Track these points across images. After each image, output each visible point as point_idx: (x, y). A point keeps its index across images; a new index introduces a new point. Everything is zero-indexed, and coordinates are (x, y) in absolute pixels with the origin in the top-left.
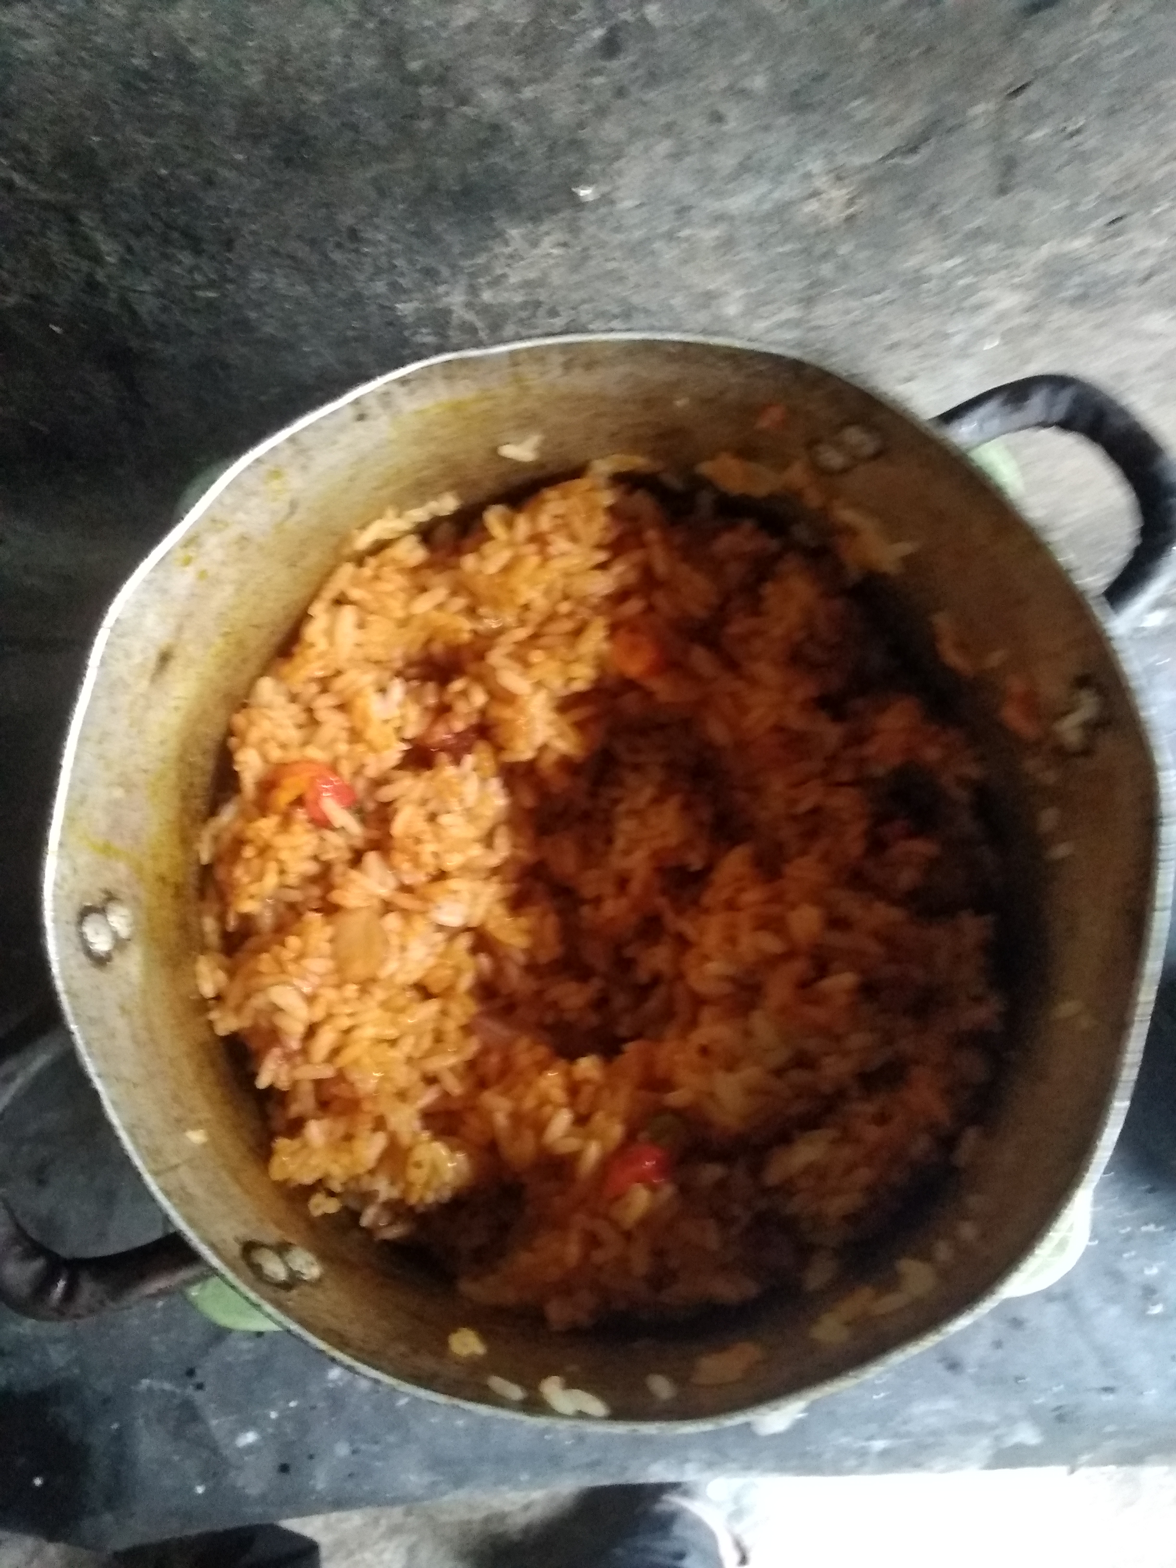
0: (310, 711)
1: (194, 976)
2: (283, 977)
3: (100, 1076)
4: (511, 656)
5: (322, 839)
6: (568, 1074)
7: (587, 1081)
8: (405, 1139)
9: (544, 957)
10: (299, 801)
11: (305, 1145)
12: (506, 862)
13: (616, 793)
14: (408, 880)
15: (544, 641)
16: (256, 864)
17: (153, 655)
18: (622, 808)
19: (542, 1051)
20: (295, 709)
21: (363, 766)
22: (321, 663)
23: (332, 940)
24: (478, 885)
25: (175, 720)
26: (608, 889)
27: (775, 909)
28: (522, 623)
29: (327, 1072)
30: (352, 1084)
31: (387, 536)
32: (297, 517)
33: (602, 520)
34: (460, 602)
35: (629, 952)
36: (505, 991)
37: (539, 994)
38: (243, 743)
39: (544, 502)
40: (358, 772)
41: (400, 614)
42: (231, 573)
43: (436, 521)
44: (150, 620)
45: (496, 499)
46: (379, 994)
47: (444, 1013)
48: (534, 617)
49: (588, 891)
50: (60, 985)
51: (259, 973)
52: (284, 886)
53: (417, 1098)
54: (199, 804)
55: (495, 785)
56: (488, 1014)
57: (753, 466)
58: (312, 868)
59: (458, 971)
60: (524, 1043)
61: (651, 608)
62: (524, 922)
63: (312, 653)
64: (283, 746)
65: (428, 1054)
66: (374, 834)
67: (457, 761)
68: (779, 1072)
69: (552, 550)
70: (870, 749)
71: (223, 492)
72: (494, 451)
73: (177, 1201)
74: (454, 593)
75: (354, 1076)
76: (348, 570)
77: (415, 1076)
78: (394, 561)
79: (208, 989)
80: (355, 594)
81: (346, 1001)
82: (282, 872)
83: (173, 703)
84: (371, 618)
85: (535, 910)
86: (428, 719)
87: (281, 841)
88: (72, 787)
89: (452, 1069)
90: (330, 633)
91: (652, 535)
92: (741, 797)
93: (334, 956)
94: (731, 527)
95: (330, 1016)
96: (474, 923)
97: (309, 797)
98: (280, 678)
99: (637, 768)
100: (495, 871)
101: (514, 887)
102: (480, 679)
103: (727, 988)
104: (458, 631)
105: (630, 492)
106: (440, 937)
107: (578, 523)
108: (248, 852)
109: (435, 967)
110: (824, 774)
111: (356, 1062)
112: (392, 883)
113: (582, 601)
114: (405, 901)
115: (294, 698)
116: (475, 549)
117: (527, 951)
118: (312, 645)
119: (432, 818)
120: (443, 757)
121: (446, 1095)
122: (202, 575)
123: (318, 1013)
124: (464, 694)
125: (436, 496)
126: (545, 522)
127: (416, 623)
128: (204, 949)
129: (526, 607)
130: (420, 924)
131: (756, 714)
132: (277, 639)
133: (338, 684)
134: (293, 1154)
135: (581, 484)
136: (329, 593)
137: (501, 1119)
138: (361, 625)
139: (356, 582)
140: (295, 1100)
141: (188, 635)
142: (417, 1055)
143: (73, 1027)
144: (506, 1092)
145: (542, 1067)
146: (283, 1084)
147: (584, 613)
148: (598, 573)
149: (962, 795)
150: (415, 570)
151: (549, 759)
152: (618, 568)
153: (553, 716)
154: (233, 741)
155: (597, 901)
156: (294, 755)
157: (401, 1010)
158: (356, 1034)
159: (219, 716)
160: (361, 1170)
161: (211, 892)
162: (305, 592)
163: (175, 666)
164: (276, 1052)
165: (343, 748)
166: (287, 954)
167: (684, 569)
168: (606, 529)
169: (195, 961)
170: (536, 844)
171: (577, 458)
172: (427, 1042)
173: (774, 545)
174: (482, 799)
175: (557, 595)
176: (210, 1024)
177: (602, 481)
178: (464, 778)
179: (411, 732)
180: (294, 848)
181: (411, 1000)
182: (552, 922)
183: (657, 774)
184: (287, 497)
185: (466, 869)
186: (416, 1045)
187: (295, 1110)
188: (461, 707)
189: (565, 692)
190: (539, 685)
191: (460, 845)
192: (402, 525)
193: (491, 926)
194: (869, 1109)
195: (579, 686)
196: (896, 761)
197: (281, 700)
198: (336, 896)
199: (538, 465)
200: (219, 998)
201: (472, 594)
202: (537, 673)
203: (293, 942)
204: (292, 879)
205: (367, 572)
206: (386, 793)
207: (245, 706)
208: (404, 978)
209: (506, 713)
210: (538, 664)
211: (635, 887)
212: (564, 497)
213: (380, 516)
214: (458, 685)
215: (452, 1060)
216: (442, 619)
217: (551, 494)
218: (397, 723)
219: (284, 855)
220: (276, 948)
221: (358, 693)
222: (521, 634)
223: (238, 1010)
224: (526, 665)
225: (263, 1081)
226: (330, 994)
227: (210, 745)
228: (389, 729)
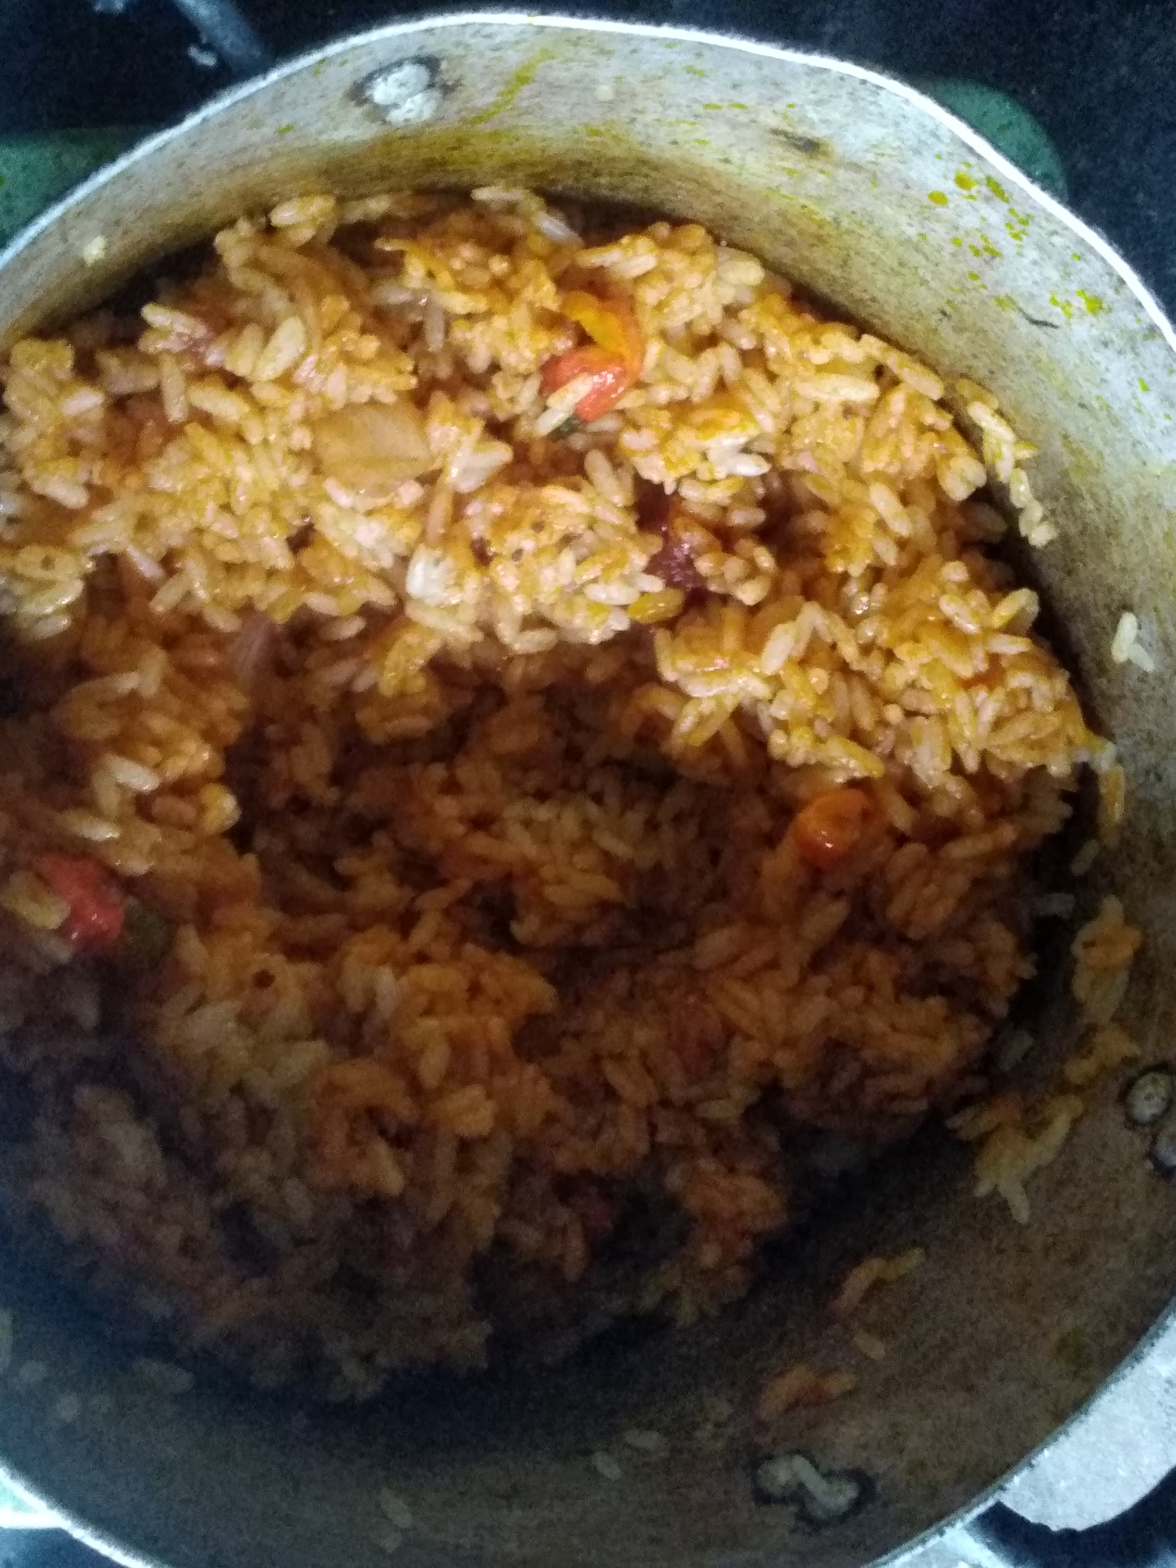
0: (712, 340)
1: (305, 194)
2: (317, 339)
3: (204, 120)
4: (815, 636)
5: (526, 377)
6: (205, 779)
7: (202, 809)
8: (82, 536)
9: (365, 716)
10: (584, 339)
11: (62, 386)
12: (503, 648)
13: (612, 800)
14: (471, 510)
15: (841, 686)
16: (482, 278)
17: (818, 133)
18: (593, 810)
19: (232, 730)
20: (716, 315)
21: (637, 427)
22: (788, 352)
23: (373, 402)
24: (469, 615)
25: (709, 158)
26: (474, 803)
27: (481, 1063)
28: (866, 649)
29: (175, 412)
30: (160, 453)
31: (988, 449)
32: (1024, 327)
33: (1027, 760)
34: (891, 557)
35: (381, 839)
36: (311, 661)
37: (310, 714)
38: (664, 245)
39: (1050, 676)
40: (630, 421)
41: (868, 467)
42: (939, 233)
43: (1011, 515)
44: (874, 132)
45: (1046, 602)
46: (298, 480)
47: (272, 573)
48: (873, 666)
49: (465, 772)
50: (334, 49)
51: (318, 299)
52: (449, 320)
53: (142, 547)
54: (565, 182)
55: (620, 624)
56: (273, 639)
57: (1122, 977)
58: (479, 362)
59: (334, 591)
60: (240, 701)
61: (901, 840)
62: (420, 683)
63: (806, 339)
64: (660, 306)
65: (208, 555)
66: (538, 452)
67: (651, 569)
68: (239, 1089)
69: (981, 694)
70: (707, 1165)
71: (1076, 235)
72: (1126, 607)
73: (23, 256)
74: (902, 544)
75: (174, 454)
76: (935, 389)
77: (175, 541)
78: (949, 456)
79: (282, 216)
80: (897, 401)
81: (285, 433)
82: (470, 317)
83: (735, 155)
84: (859, 423)
85: (434, 698)
86: (708, 514)
87: (520, 315)
88: (628, 38)
89: (189, 595)
90: (835, 366)
91: (1008, 833)
92: (621, 982)
93: (350, 407)
94: (1023, 948)
95: (261, 409)
96: (411, 611)
97: (590, 354)
98: (761, 292)
99: (652, 825)
100: (489, 632)
101: (466, 663)
102: (776, 592)
103: (355, 1002)
104: (844, 553)
105: (1066, 797)
106: (387, 561)
107: (1021, 728)
108: (499, 265)
109: (342, 558)
110: (665, 1103)
111: (197, 457)
112: (466, 486)
113: (904, 739)
114: (441, 507)
115: (731, 311)
116: (976, 581)
117: (373, 689)
118: (817, 342)
119: (567, 540)
120: (656, 544)
121: (150, 590)
122: (939, 198)
123: (266, 393)
124: (753, 572)
125: (1050, 516)
126: (1020, 680)
127: (853, 490)
128: (341, 201)
129: (890, 656)
130: (408, 532)
131: (747, 996)
132: (822, 287)
133: (757, 380)
134: (48, 372)
135: (1077, 729)
136: (893, 360)
137: (127, 682)
138: (848, 411)
139: (915, 399)
140: (125, 364)
141: (842, 175)
142: (208, 541)
143: (274, 76)
144: (168, 684)
145: (208, 735)
146: (150, 344)
147: (886, 740)
148: (949, 760)
149: (649, 1301)
150: (933, 483)
151: (666, 706)
152: (956, 788)
153: (730, 704)
154: (662, 229)
155: (452, 787)
156: (650, 324)
157: (275, 515)
158: (239, 455)
159: (702, 208)
160: (29, 473)
161: (431, 206)
162: (896, 329)
163: (795, 160)
164: (201, 331)
165: (663, 394)
166: (349, 337)
167: (960, 883)
168: (1010, 765)
169: (325, 192)
170: (531, 690)
171: (1116, 721)
172: (227, 554)
173: (1000, 1008)
174: (597, 607)
175: (911, 700)
176: (230, 223)
177: (1083, 757)
178: (628, 580)
179: (691, 493)
180: (511, 335)
181: (289, 525)
182: (420, 724)
183: (646, 859)
184: (1057, 316)
185: (492, 592)
186: (224, 540)
187: (110, 363)
188: (734, 567)
189: (766, 723)
190: (776, 682)
191: (529, 585)
192: (1005, 470)
193: (410, 638)
194: (201, 1227)
195: (778, 741)
196: (693, 1203)
197: (728, 295)
198: (440, 402)
199: (1103, 665)
200: (270, 231)
201: (906, 572)
202: (794, 680)
203: (370, 345)
204: (461, 333)
205: (931, 417)
206: (597, 462)
207: (717, 241)
208: (325, 516)
209: (731, 639)
210: (808, 681)
211: (480, 843)
212: (1059, 706)
213: (1021, 438)
214: (765, 559)
215: (202, 594)
216: (864, 531)
217: (1060, 685)
218: (705, 475)
219: (499, 322)
220: (357, 320)
221: (746, 412)
222: (849, 651)
223: (255, 264)
224: (804, 662)
225: (154, 314)
226: (296, 408)
227: (658, 195)
228: (694, 463)
